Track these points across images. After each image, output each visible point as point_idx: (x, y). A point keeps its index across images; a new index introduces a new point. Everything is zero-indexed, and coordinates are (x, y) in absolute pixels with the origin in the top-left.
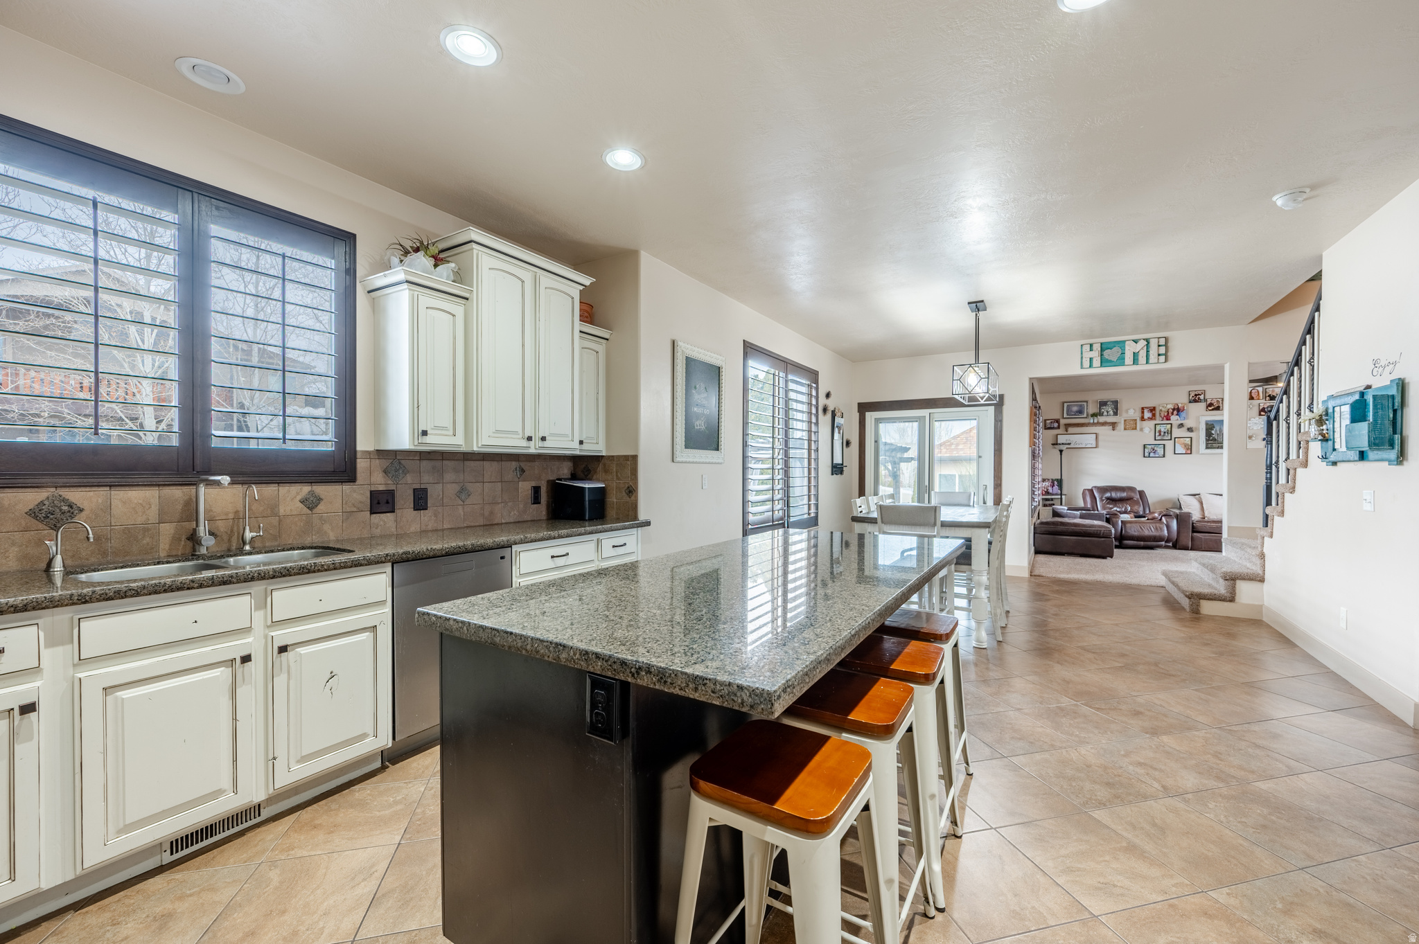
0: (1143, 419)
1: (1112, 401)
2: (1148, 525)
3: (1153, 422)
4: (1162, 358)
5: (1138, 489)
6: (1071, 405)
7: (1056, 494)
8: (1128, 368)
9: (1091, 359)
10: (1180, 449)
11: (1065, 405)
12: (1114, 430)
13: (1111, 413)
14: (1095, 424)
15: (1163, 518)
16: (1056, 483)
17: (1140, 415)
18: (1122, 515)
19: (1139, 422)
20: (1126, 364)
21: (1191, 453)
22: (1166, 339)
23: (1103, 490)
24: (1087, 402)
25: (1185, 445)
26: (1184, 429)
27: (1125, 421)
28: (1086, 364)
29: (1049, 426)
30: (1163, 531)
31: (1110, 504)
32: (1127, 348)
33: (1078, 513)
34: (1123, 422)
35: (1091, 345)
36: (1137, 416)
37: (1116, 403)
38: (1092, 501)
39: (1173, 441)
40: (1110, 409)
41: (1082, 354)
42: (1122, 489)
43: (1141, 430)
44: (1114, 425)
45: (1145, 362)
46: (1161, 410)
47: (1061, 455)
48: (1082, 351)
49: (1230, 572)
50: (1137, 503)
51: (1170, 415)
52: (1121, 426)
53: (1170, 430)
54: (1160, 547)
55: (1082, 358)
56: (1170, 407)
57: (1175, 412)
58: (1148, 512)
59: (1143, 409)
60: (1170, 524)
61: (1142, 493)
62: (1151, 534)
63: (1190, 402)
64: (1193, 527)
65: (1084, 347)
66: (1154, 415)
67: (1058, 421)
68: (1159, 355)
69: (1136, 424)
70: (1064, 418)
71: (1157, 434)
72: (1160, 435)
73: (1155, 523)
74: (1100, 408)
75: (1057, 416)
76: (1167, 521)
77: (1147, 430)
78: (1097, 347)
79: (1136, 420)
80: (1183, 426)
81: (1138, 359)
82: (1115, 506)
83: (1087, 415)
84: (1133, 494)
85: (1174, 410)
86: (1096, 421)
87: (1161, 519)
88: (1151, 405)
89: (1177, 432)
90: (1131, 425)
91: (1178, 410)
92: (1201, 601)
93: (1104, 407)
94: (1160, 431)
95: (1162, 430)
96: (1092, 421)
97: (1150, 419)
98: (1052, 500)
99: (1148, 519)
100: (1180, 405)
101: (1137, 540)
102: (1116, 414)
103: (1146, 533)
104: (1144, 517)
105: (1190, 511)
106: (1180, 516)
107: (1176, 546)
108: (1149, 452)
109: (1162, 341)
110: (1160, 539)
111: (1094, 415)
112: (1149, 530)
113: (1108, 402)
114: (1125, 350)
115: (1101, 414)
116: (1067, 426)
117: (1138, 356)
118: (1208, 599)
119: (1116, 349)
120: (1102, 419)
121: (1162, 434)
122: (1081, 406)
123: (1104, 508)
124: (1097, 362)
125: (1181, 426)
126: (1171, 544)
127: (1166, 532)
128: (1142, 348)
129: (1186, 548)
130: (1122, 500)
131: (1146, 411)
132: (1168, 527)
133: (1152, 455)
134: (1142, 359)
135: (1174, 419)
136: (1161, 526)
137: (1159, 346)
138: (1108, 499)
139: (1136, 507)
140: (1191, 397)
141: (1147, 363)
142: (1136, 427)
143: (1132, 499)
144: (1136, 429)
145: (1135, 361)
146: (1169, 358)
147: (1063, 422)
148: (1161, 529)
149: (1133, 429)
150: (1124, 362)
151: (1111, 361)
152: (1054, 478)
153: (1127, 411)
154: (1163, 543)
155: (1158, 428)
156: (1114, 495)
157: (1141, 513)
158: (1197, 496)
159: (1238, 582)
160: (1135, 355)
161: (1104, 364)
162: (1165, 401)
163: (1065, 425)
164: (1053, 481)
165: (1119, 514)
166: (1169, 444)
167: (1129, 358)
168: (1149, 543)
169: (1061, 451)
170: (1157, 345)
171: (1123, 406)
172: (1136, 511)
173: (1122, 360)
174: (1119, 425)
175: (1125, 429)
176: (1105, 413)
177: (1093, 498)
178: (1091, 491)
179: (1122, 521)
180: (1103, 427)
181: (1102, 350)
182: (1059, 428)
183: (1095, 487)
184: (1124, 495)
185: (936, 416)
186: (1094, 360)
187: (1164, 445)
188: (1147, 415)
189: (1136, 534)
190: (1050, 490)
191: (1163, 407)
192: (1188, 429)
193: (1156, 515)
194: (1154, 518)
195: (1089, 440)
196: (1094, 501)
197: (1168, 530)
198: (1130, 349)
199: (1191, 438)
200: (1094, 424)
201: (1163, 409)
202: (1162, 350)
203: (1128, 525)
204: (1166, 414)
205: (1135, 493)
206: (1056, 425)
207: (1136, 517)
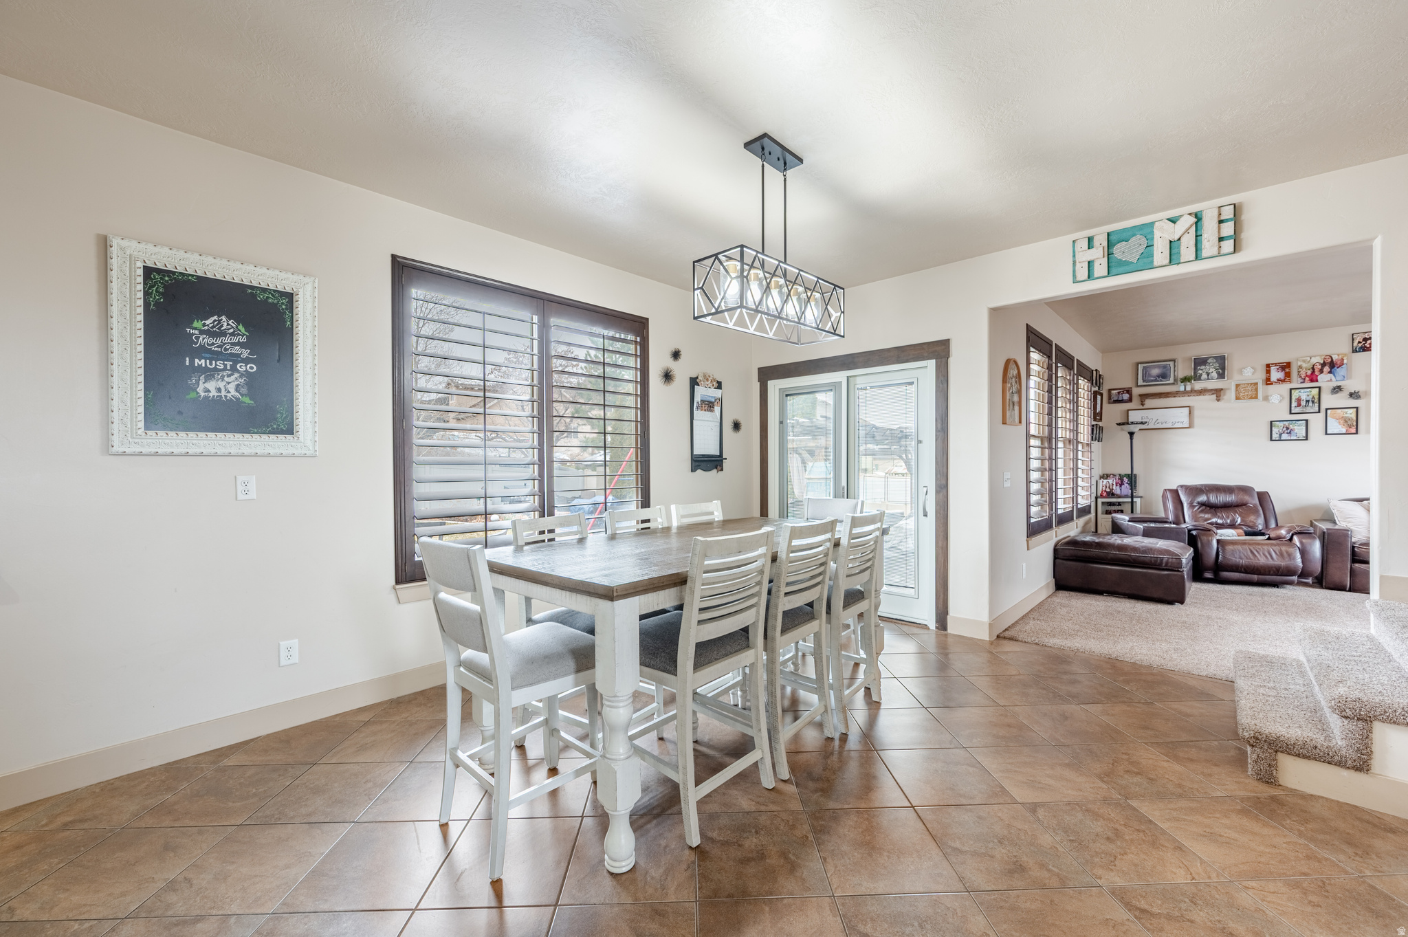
0: (1268, 381)
1: (1215, 358)
2: (1265, 547)
3: (1287, 386)
4: (1228, 246)
5: (1257, 489)
6: (1149, 367)
7: (1126, 496)
8: (1161, 273)
9: (1090, 264)
10: (1334, 426)
11: (1141, 367)
12: (1218, 400)
13: (1215, 375)
14: (1188, 392)
15: (1295, 538)
16: (1126, 480)
17: (1264, 376)
18: (1219, 531)
19: (1261, 387)
20: (1156, 264)
21: (1357, 433)
22: (1237, 209)
23: (1194, 491)
24: (1174, 361)
25: (1346, 420)
26: (1345, 394)
27: (1237, 386)
28: (1082, 273)
29: (1116, 399)
30: (1294, 559)
31: (1206, 513)
32: (1157, 234)
33: (1141, 526)
34: (1233, 388)
35: (1090, 240)
36: (1260, 376)
37: (1221, 361)
38: (1175, 508)
39: (1322, 414)
40: (1212, 370)
41: (1074, 256)
42: (1228, 490)
43: (1266, 398)
44: (1218, 393)
45: (1193, 257)
46: (1300, 367)
47: (1131, 439)
48: (1074, 252)
49: (1357, 700)
50: (1254, 511)
51: (1317, 373)
52: (1232, 394)
53: (1317, 397)
54: (1291, 583)
55: (1074, 263)
56: (1317, 360)
57: (1327, 369)
58: (1273, 525)
59: (1268, 366)
60: (1308, 548)
61: (1263, 497)
62: (1270, 562)
63: (1355, 351)
64: (1354, 553)
65: (1078, 245)
66: (1288, 375)
67: (1129, 391)
68: (1221, 239)
69: (1256, 390)
70: (1138, 386)
71: (1294, 404)
72: (1299, 405)
73: (1278, 545)
74: (1195, 369)
75: (1127, 384)
76: (1301, 543)
77: (1275, 399)
78: (1101, 241)
79: (1257, 384)
80: (1341, 390)
81: (1179, 253)
82: (1215, 515)
83: (1175, 380)
84: (1246, 498)
85: (1324, 365)
86: (1188, 388)
87: (1291, 539)
88: (1283, 359)
89: (1328, 400)
90: (1248, 392)
91: (1332, 365)
92: (1281, 756)
93: (1203, 367)
94: (1299, 400)
95: (1304, 397)
96: (1182, 389)
97: (1280, 381)
98: (1119, 504)
99: (1269, 539)
100: (1335, 358)
101: (1246, 572)
102: (1221, 376)
103: (1262, 560)
104: (1263, 534)
105: (1349, 526)
106: (1328, 534)
107: (1321, 581)
108: (1278, 432)
109: (1228, 213)
110: (1290, 572)
111: (1185, 380)
112: (1267, 555)
113: (1208, 358)
114: (1153, 239)
115: (1197, 377)
116: (1144, 397)
117: (1179, 247)
118: (1298, 755)
119: (1138, 241)
120: (1198, 385)
121: (1303, 403)
122: (1165, 367)
123: (1195, 518)
124: (1100, 268)
125: (1337, 389)
126: (1310, 580)
127: (1299, 561)
128: (1187, 231)
129: (1340, 588)
130: (1227, 507)
131: (1273, 369)
132: (1304, 552)
133: (1285, 436)
134: (1187, 251)
135: (1325, 380)
136: (1291, 550)
137: (1221, 222)
138: (1202, 504)
139: (1252, 518)
140: (1355, 344)
141: (1197, 258)
142: (1257, 394)
143: (1245, 505)
144: (1256, 397)
145: (1174, 258)
146: (1244, 243)
147: (1136, 391)
148: (1290, 555)
149: (1251, 398)
150: (1152, 262)
151: (1127, 263)
152: (1123, 473)
153: (1241, 371)
154: (1295, 578)
155: (1295, 394)
156: (1213, 498)
157: (1260, 527)
158: (1365, 502)
159: (1377, 726)
160: (1173, 245)
161: (1114, 271)
162: (1307, 352)
163: (1140, 395)
164: (1121, 477)
165: (1214, 529)
166: (1316, 421)
167: (1160, 253)
168: (1268, 578)
169: (1131, 434)
170: (1216, 221)
171: (1233, 365)
172: (1251, 524)
173: (1146, 260)
174: (1228, 392)
175: (1237, 398)
176: (1204, 376)
177: (1179, 503)
178: (1175, 493)
179: (1218, 541)
180: (1201, 397)
181: (1110, 245)
182: (1130, 400)
183: (1182, 486)
184: (1232, 498)
185: (860, 382)
186: (1096, 265)
187: (1307, 421)
188: (1276, 375)
189: (1243, 562)
190: (1117, 490)
191: (1304, 361)
192: (1351, 395)
193: (1283, 532)
194: (1278, 538)
195: (1181, 416)
196: (1180, 507)
197: (1302, 558)
198: (1163, 235)
199: (1357, 408)
200: (1185, 393)
201: (1304, 365)
202: (1228, 229)
203: (1229, 548)
204: (1309, 372)
205: (1251, 495)
206: (1126, 396)
207: (1247, 534)
